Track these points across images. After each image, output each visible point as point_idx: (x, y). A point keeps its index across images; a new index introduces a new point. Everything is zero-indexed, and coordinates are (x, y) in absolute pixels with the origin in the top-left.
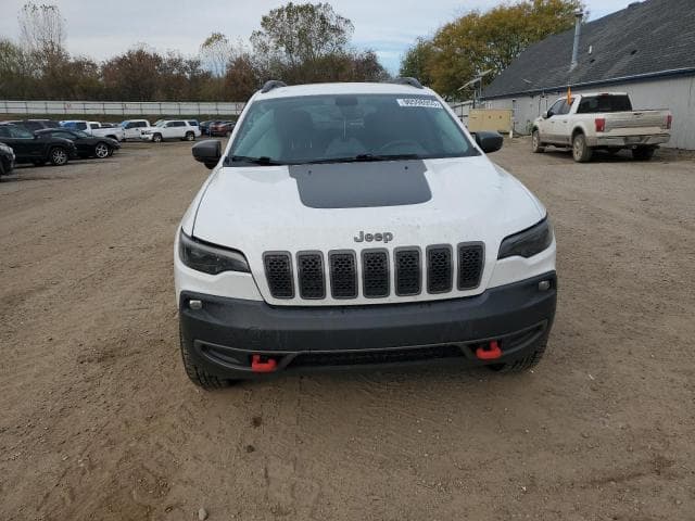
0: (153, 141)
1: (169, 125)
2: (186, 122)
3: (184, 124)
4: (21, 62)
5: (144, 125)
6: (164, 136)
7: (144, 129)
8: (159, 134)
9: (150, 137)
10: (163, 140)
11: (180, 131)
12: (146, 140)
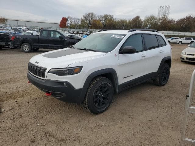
0: (178, 44)
1: (186, 39)
2: (192, 38)
3: (191, 39)
4: (156, 22)
5: (178, 39)
6: (183, 42)
7: (177, 40)
8: (181, 42)
9: (178, 42)
10: (182, 44)
11: (189, 41)
12: (176, 43)
